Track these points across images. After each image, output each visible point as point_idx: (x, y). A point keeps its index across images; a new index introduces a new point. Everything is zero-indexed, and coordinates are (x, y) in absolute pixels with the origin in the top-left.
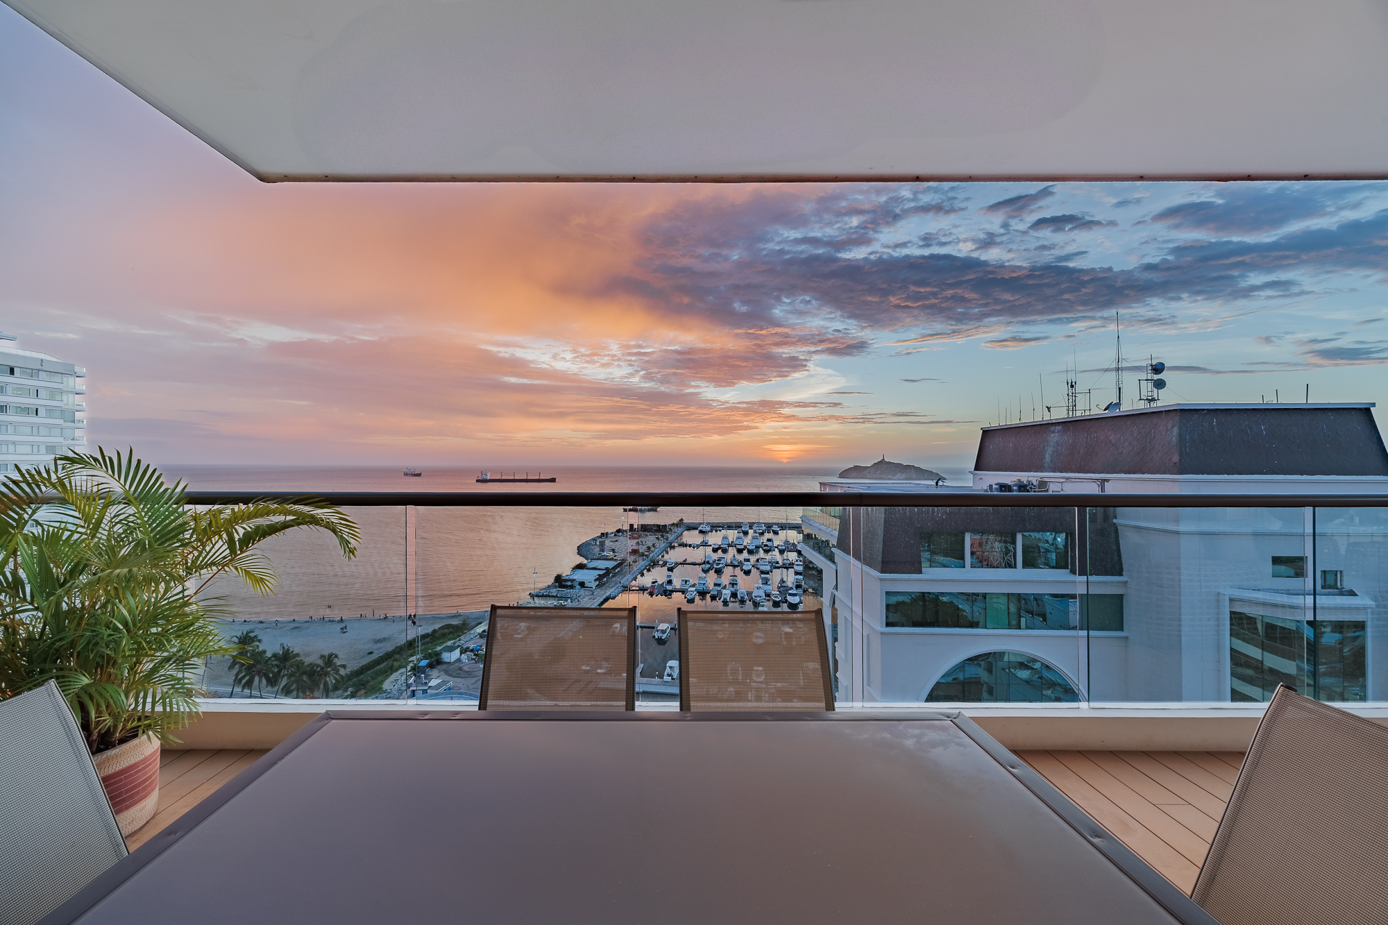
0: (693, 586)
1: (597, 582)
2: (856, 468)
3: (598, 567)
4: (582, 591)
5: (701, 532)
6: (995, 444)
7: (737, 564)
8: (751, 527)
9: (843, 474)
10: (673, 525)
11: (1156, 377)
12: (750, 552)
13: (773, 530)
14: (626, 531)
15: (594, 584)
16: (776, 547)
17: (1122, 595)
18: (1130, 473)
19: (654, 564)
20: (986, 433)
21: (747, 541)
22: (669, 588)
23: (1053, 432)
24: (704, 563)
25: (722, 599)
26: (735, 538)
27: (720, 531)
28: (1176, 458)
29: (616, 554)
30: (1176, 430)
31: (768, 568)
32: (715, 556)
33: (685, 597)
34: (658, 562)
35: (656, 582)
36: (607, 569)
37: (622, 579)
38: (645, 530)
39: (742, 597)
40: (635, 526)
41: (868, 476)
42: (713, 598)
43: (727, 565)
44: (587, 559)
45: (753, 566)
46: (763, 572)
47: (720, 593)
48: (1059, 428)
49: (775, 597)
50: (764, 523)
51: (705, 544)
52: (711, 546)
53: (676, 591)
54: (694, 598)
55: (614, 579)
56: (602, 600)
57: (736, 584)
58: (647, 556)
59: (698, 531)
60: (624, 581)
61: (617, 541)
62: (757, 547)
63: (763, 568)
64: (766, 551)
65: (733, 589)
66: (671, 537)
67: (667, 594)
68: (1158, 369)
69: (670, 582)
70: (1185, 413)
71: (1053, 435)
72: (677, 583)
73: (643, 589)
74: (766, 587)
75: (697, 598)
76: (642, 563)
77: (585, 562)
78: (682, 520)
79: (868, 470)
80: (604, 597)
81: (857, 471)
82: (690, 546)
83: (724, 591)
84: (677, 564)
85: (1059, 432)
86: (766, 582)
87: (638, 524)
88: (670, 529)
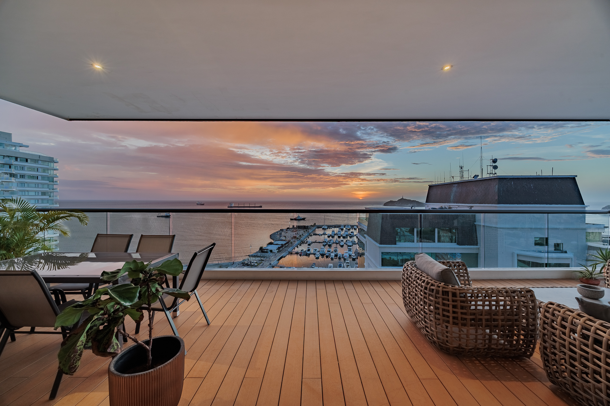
0: (319, 252)
1: (278, 250)
2: (391, 201)
3: (278, 244)
4: (271, 254)
5: (323, 229)
7: (338, 242)
8: (344, 227)
9: (386, 204)
10: (311, 225)
11: (494, 165)
12: (344, 237)
13: (354, 228)
14: (291, 228)
15: (276, 251)
16: (355, 235)
19: (303, 242)
20: (430, 187)
21: (342, 233)
22: (308, 252)
24: (324, 242)
25: (331, 257)
26: (337, 231)
27: (331, 228)
29: (286, 238)
31: (351, 244)
32: (328, 239)
33: (315, 257)
34: (304, 242)
35: (303, 250)
36: (282, 244)
37: (288, 249)
38: (299, 228)
39: (339, 257)
40: (295, 226)
41: (396, 205)
42: (327, 257)
43: (333, 243)
44: (274, 240)
45: (345, 243)
46: (349, 246)
47: (330, 255)
48: (456, 185)
49: (353, 256)
50: (350, 225)
51: (324, 234)
52: (327, 235)
53: (311, 254)
54: (319, 257)
55: (285, 249)
56: (279, 258)
57: (337, 251)
58: (300, 239)
60: (290, 249)
61: (287, 233)
62: (347, 235)
63: (349, 244)
64: (350, 237)
65: (335, 253)
66: (310, 231)
67: (308, 255)
69: (309, 250)
71: (454, 188)
72: (312, 251)
73: (297, 253)
74: (350, 252)
75: (320, 257)
76: (297, 242)
77: (273, 241)
78: (315, 224)
79: (396, 202)
80: (280, 256)
81: (391, 203)
82: (318, 235)
83: (332, 254)
84: (312, 243)
86: (350, 250)
87: (296, 226)
88: (310, 228)
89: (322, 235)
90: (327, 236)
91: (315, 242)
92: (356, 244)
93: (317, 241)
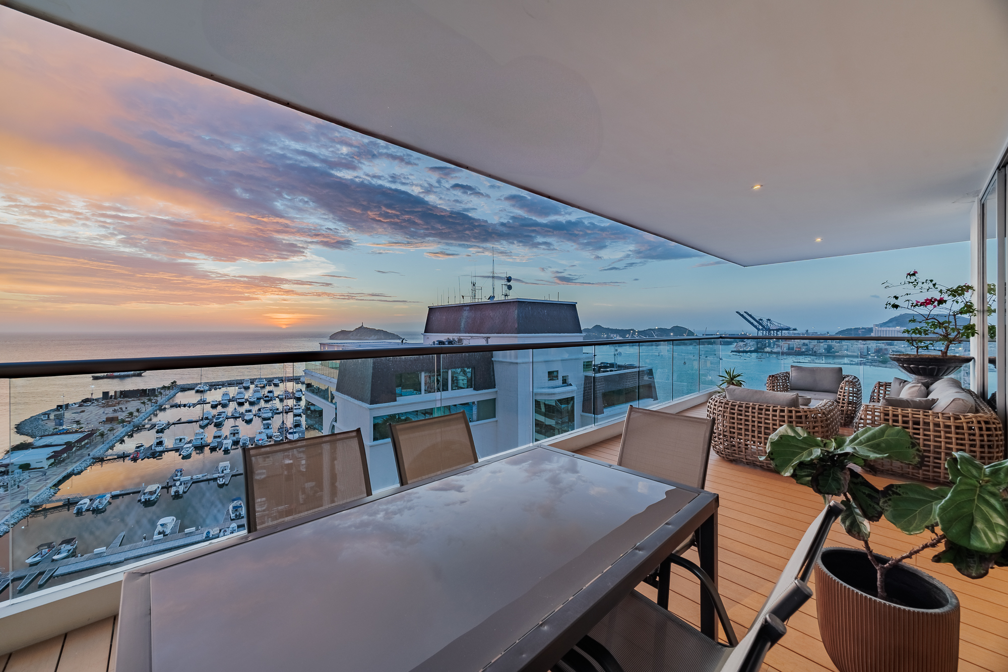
0: (190, 442)
1: (52, 460)
2: (343, 332)
3: (53, 444)
4: (26, 474)
5: (197, 391)
6: (437, 316)
7: (238, 415)
8: (252, 383)
9: (333, 337)
10: (164, 388)
11: (508, 284)
12: (252, 404)
13: (274, 384)
14: (97, 400)
15: (46, 464)
16: (277, 397)
17: (495, 399)
18: (498, 333)
19: (139, 428)
20: (431, 310)
21: (248, 395)
22: (159, 449)
23: (465, 310)
24: (202, 420)
25: (223, 449)
26: (236, 393)
27: (220, 389)
28: (516, 326)
29: (82, 426)
30: (516, 311)
31: (270, 415)
32: (214, 412)
33: (180, 455)
34: (144, 426)
35: (143, 446)
36: (66, 443)
37: (92, 451)
38: (124, 397)
39: (244, 444)
40: (112, 393)
41: (352, 338)
42: (213, 449)
43: (227, 418)
44: (32, 436)
45: (255, 415)
46: (264, 419)
47: (220, 444)
48: (468, 308)
49: (277, 438)
50: (265, 378)
51: (203, 402)
52: (209, 403)
53: (167, 451)
54: (191, 454)
55: (79, 453)
56: (60, 477)
57: (238, 433)
58: (129, 422)
59: (194, 391)
60: (97, 452)
61: (83, 411)
62: (259, 399)
63: (265, 415)
64: (267, 402)
65: (234, 438)
66: (160, 400)
67: (155, 455)
68: (509, 279)
69: (160, 443)
70: (520, 303)
71: (465, 312)
72: (169, 443)
73: (123, 457)
74: (268, 431)
75: (194, 453)
76: (120, 430)
77: (29, 440)
78: (175, 382)
79: (351, 333)
80: (64, 474)
81: (343, 334)
82: (185, 406)
83: (225, 442)
84: (169, 425)
85: (468, 310)
86: (268, 427)
87: (115, 392)
88: (161, 393)
89: (194, 405)
90: (210, 405)
91: (179, 422)
92: (279, 413)
93: (182, 421)
